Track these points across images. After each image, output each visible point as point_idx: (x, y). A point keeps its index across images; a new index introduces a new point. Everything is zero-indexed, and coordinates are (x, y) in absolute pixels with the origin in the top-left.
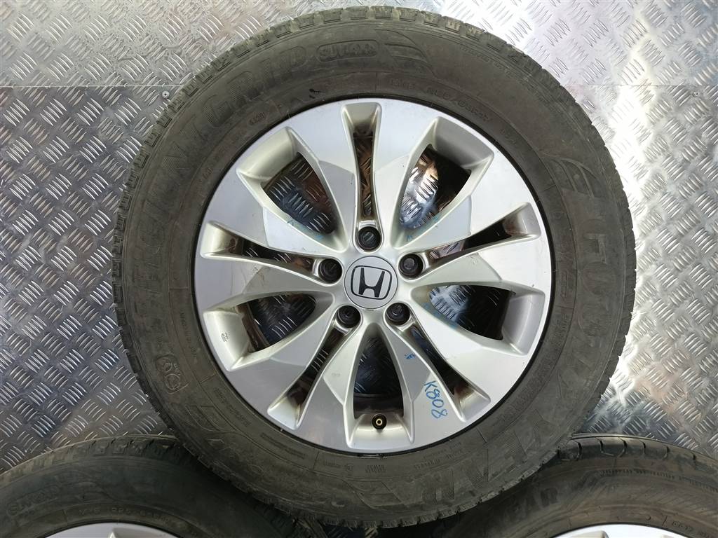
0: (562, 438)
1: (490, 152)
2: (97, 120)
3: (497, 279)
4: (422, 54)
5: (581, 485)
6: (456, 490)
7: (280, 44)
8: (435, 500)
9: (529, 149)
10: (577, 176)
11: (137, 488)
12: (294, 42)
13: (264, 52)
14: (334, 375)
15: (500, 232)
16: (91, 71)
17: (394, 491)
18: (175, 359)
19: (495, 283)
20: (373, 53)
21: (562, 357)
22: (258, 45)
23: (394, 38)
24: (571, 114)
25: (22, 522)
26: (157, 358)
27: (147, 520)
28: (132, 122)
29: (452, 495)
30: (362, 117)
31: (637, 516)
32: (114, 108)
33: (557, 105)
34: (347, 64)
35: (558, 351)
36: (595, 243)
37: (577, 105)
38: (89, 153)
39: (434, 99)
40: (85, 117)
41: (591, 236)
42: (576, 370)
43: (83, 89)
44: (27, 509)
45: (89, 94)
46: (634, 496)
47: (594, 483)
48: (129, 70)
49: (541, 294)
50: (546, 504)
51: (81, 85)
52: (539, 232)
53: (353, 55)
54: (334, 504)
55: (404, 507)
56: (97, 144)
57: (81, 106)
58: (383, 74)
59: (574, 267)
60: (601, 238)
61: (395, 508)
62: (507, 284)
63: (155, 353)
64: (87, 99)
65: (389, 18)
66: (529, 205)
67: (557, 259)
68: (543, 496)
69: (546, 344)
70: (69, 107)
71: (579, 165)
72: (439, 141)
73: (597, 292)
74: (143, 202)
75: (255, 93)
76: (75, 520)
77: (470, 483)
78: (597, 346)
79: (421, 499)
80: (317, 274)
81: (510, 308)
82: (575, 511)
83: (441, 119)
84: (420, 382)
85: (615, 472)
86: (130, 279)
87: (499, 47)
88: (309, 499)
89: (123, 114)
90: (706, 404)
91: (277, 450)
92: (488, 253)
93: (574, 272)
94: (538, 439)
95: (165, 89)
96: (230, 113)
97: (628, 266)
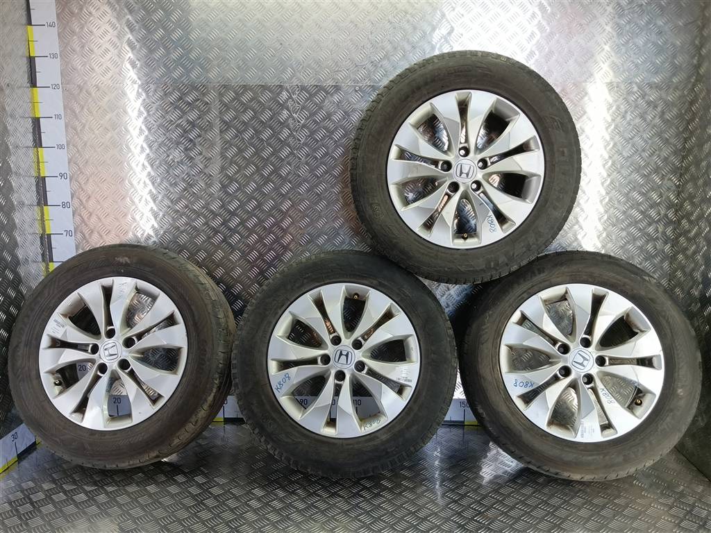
0: (547, 241)
1: (518, 113)
2: (323, 101)
3: (520, 169)
4: (491, 71)
5: (556, 265)
6: (500, 262)
7: (430, 67)
8: (490, 268)
9: (536, 112)
10: (556, 123)
11: (356, 267)
12: (436, 66)
13: (423, 71)
14: (447, 213)
15: (522, 149)
16: (322, 77)
17: (472, 264)
18: (379, 205)
19: (519, 171)
20: (470, 71)
21: (548, 203)
22: (420, 68)
23: (479, 65)
24: (553, 97)
25: (305, 281)
26: (372, 204)
27: (359, 281)
28: (340, 102)
29: (498, 265)
30: (462, 97)
31: (582, 279)
32: (332, 95)
33: (548, 93)
34: (459, 75)
35: (546, 201)
36: (563, 152)
37: (556, 93)
38: (318, 118)
39: (495, 90)
40: (317, 100)
41: (561, 149)
42: (554, 208)
43: (317, 86)
44: (307, 275)
45: (319, 88)
46: (580, 269)
47: (562, 264)
48: (340, 76)
49: (539, 176)
50: (540, 273)
51: (315, 84)
52: (539, 148)
53: (461, 71)
54: (446, 269)
55: (477, 271)
56: (323, 113)
57: (316, 94)
58: (474, 80)
59: (554, 163)
60: (566, 150)
61: (473, 271)
62: (525, 172)
63: (371, 202)
64: (319, 91)
65: (476, 56)
66: (535, 136)
67: (547, 160)
68: (539, 270)
69: (541, 198)
70: (310, 95)
71: (557, 118)
72: (496, 109)
73: (563, 174)
74: (369, 136)
75: (419, 88)
76: (328, 281)
77: (506, 260)
78: (563, 197)
79: (484, 266)
80: (440, 168)
81: (525, 185)
82: (554, 276)
83: (498, 99)
84: (486, 215)
85: (572, 260)
86: (361, 169)
87: (523, 68)
88: (435, 267)
89: (336, 98)
90: (625, 245)
91: (421, 246)
92: (517, 157)
93: (554, 165)
94: (537, 240)
95: (357, 86)
96: (408, 97)
97: (577, 162)
